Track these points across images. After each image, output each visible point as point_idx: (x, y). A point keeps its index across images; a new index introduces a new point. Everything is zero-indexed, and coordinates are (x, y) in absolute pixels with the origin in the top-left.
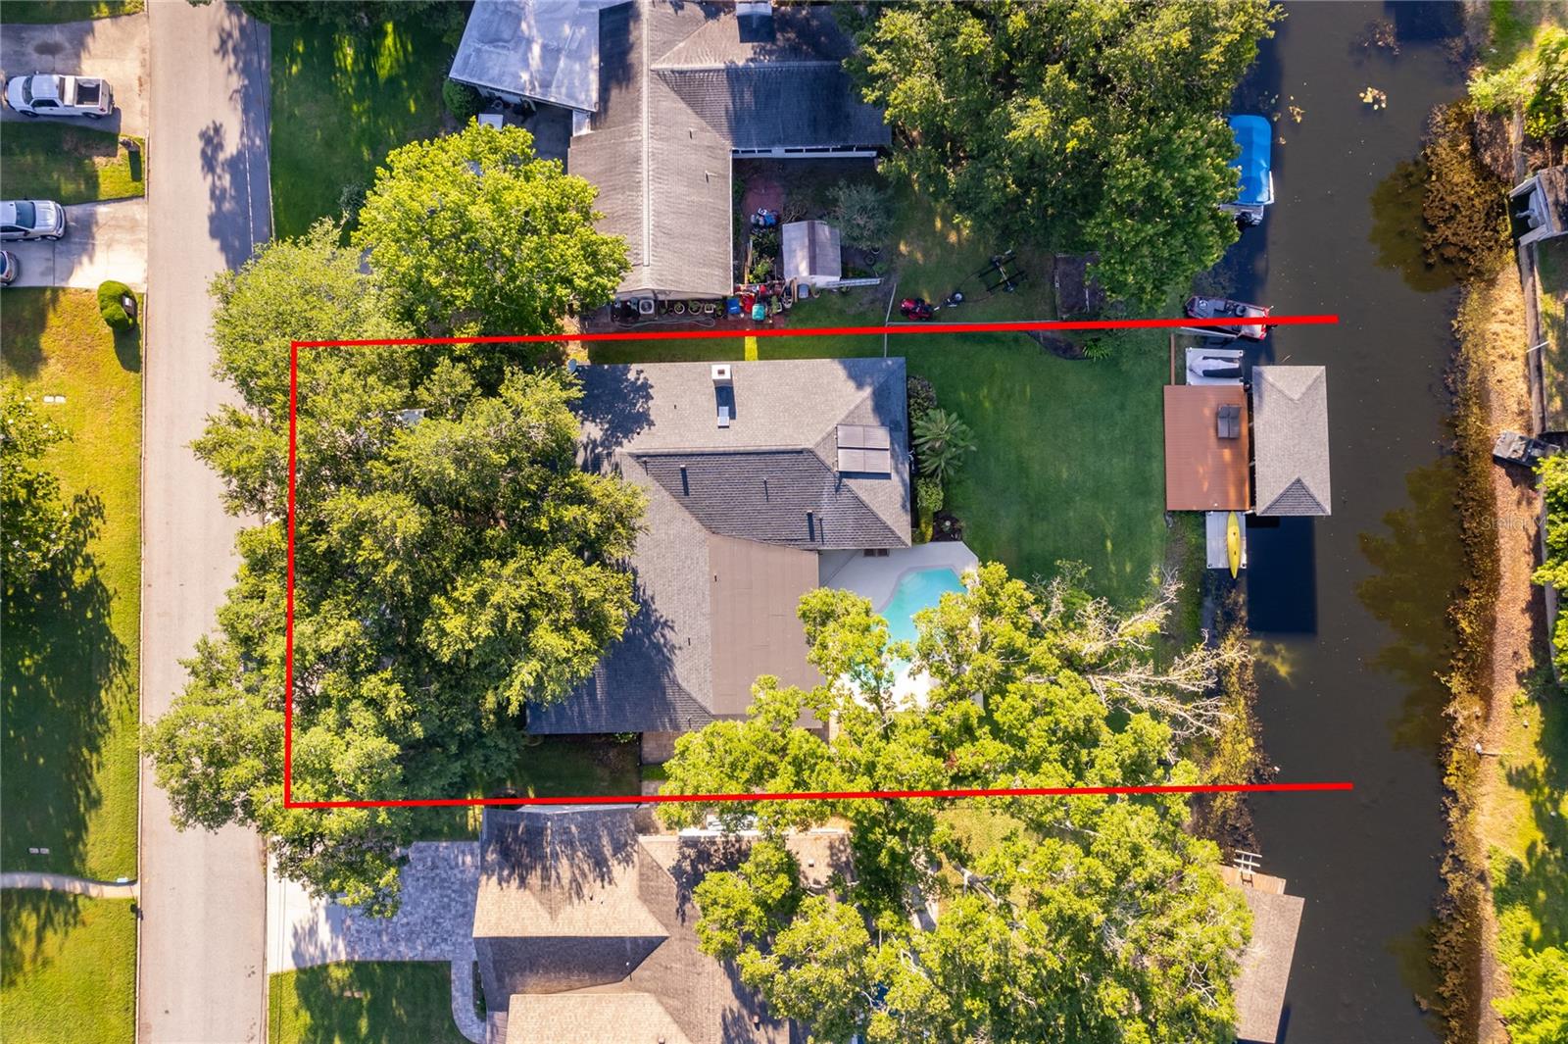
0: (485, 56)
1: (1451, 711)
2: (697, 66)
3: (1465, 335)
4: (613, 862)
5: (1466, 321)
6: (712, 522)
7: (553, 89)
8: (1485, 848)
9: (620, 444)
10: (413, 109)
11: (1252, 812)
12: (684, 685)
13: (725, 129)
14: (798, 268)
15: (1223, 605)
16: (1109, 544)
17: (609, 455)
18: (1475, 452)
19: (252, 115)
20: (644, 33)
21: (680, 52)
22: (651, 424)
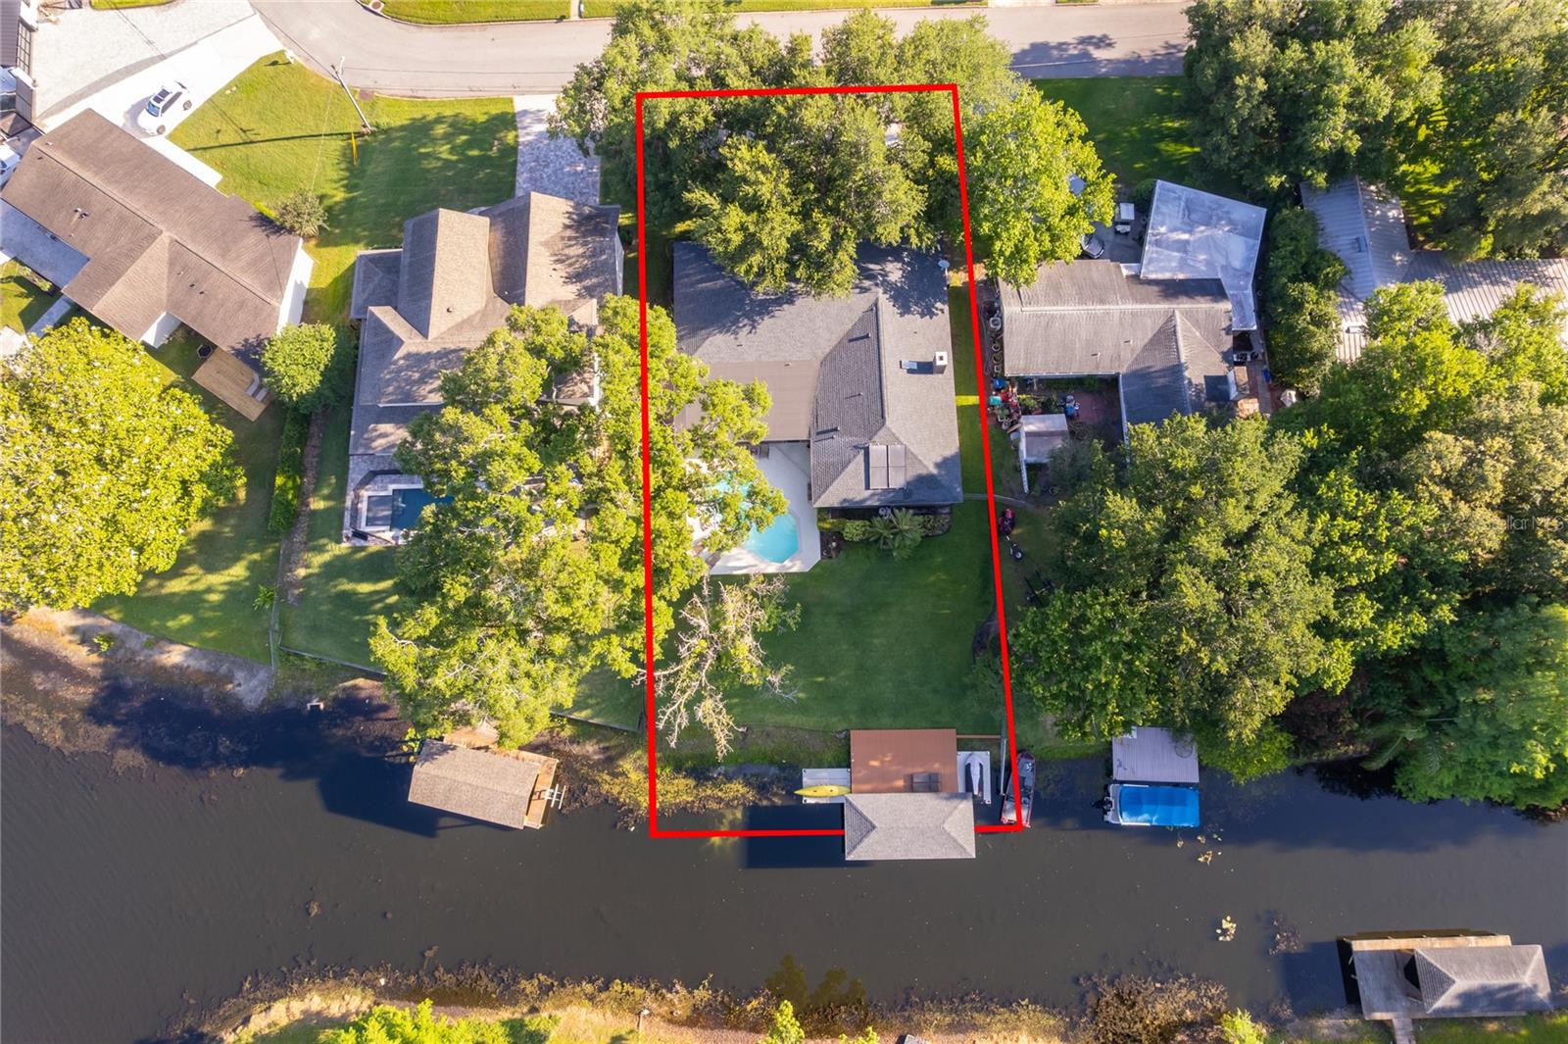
0: (1176, 203)
1: (678, 987)
2: (1181, 343)
3: (1016, 1012)
4: (578, 286)
5: (1029, 1013)
6: (829, 360)
7: (1155, 249)
8: (559, 1014)
9: (885, 293)
10: (1137, 166)
11: (596, 807)
12: (707, 342)
13: (1135, 367)
14: (1030, 425)
15: (772, 783)
16: (820, 679)
17: (877, 285)
18: (909, 1019)
19: (1123, 66)
20: (1203, 305)
21: (1191, 332)
22: (902, 315)
